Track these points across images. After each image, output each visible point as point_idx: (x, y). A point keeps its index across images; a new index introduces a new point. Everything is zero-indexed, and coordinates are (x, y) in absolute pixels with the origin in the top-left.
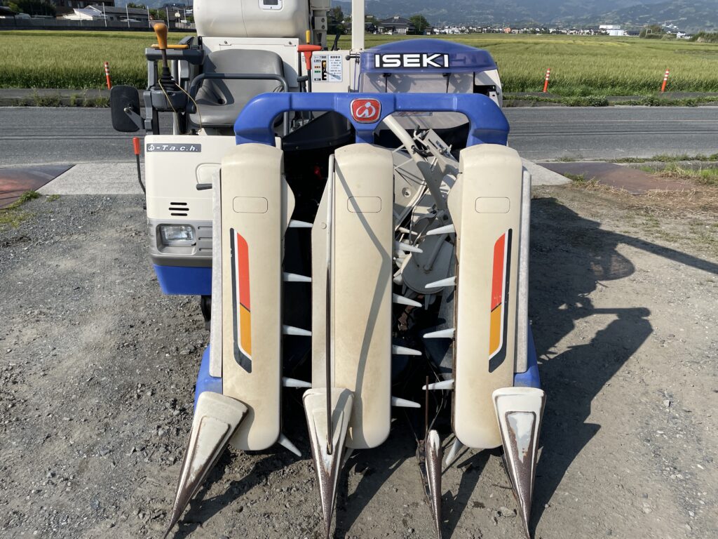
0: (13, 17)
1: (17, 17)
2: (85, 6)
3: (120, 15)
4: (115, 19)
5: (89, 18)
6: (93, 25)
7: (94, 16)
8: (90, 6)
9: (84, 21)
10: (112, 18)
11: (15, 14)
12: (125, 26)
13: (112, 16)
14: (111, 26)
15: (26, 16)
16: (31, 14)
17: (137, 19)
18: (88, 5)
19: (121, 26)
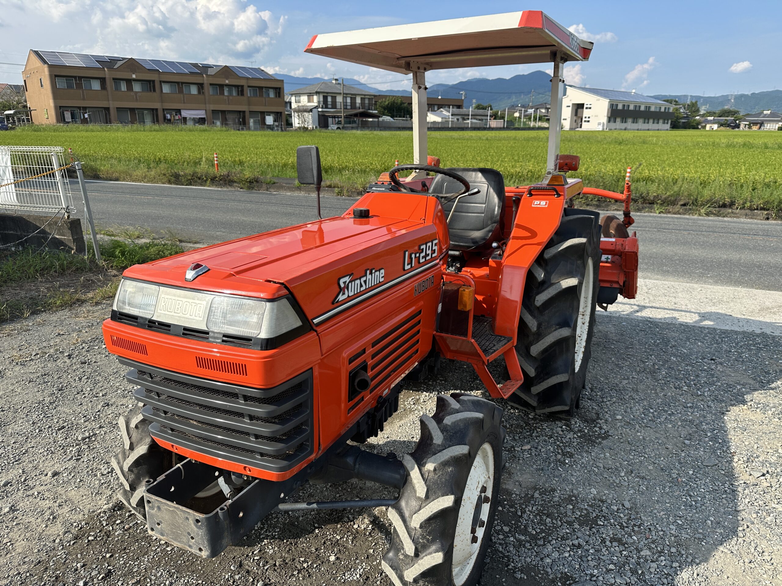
0: (376, 120)
1: (381, 119)
2: (438, 109)
3: (465, 117)
4: (460, 120)
5: (439, 120)
6: (440, 126)
7: (442, 118)
8: (442, 109)
9: (434, 122)
10: (458, 119)
11: (379, 117)
12: (466, 126)
13: (459, 117)
14: (454, 126)
15: (387, 118)
16: (392, 117)
17: (480, 120)
18: (441, 108)
19: (463, 126)
